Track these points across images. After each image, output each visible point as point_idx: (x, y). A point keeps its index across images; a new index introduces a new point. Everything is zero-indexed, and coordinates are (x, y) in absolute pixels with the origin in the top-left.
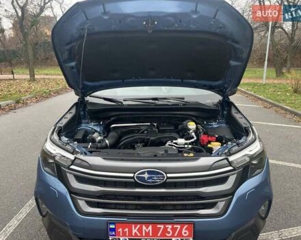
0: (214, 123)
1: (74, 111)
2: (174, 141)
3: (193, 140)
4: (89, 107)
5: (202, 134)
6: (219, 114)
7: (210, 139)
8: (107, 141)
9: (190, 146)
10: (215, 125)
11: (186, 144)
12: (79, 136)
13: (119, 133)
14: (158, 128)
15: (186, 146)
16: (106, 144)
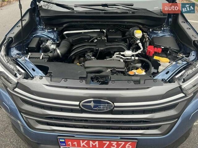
0: (159, 32)
1: (27, 18)
2: (122, 53)
3: (139, 51)
4: (42, 14)
5: (148, 43)
6: (164, 22)
7: (156, 50)
8: (58, 51)
9: (137, 58)
10: (160, 33)
11: (133, 56)
12: (33, 45)
13: (71, 41)
14: (107, 36)
15: (133, 58)
16: (58, 54)
